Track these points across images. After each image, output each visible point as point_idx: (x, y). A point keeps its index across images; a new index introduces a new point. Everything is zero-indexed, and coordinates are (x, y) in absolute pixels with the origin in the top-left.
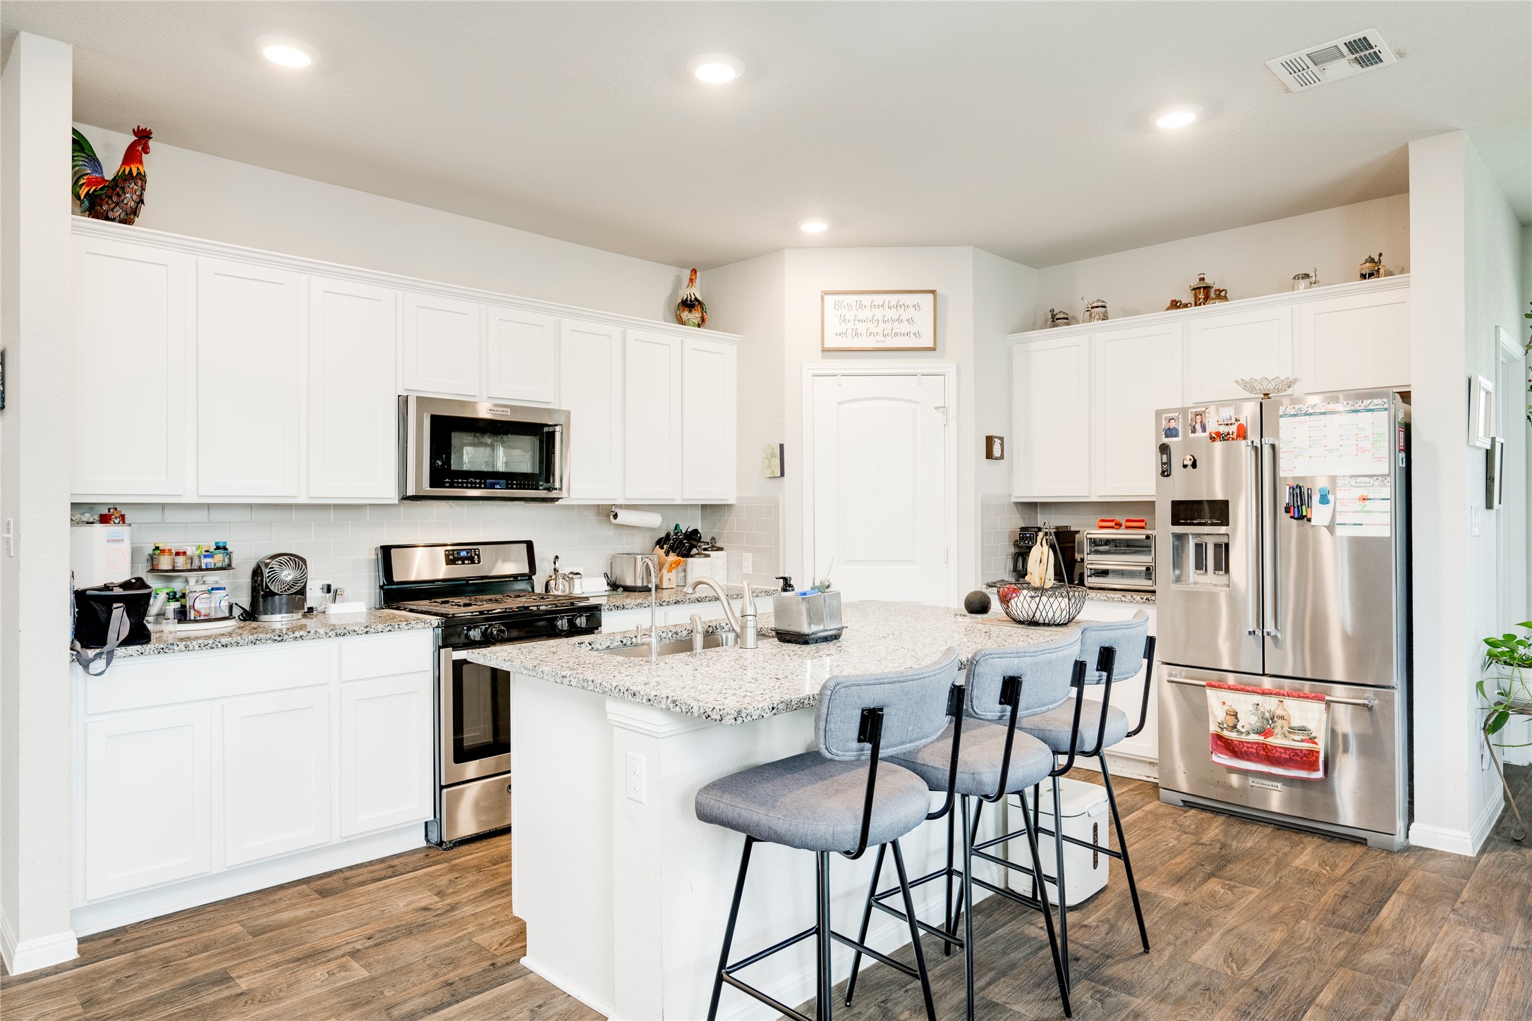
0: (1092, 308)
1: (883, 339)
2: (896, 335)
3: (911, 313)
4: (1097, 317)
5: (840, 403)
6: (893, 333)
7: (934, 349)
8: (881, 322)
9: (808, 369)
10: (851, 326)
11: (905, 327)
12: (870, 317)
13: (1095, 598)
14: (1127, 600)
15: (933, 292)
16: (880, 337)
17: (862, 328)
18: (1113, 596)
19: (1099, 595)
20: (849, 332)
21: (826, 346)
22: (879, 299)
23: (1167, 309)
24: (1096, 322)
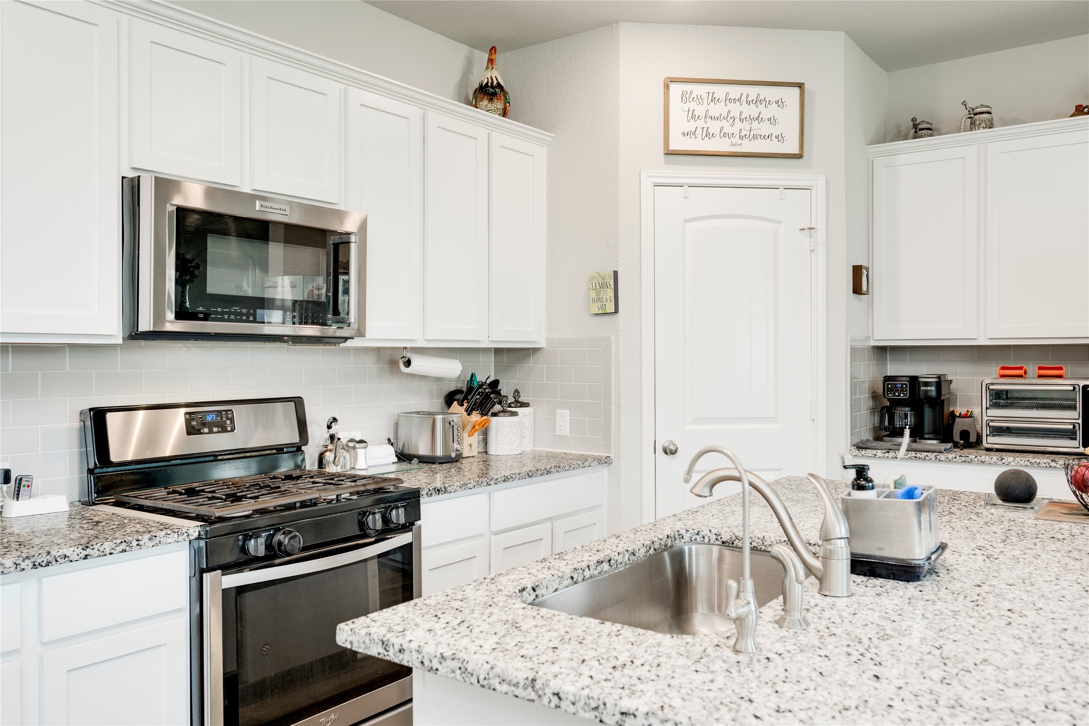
0: (975, 114)
1: (739, 141)
2: (755, 137)
3: (773, 111)
4: (984, 125)
5: (687, 221)
6: (751, 136)
7: (799, 156)
8: (737, 120)
9: (648, 177)
10: (700, 123)
11: (765, 128)
12: (725, 114)
13: (1012, 463)
14: (1058, 466)
15: (800, 86)
16: (737, 140)
17: (714, 127)
18: (1038, 461)
19: (1018, 459)
20: (699, 131)
21: (671, 148)
22: (735, 91)
23: (1072, 116)
24: (981, 130)
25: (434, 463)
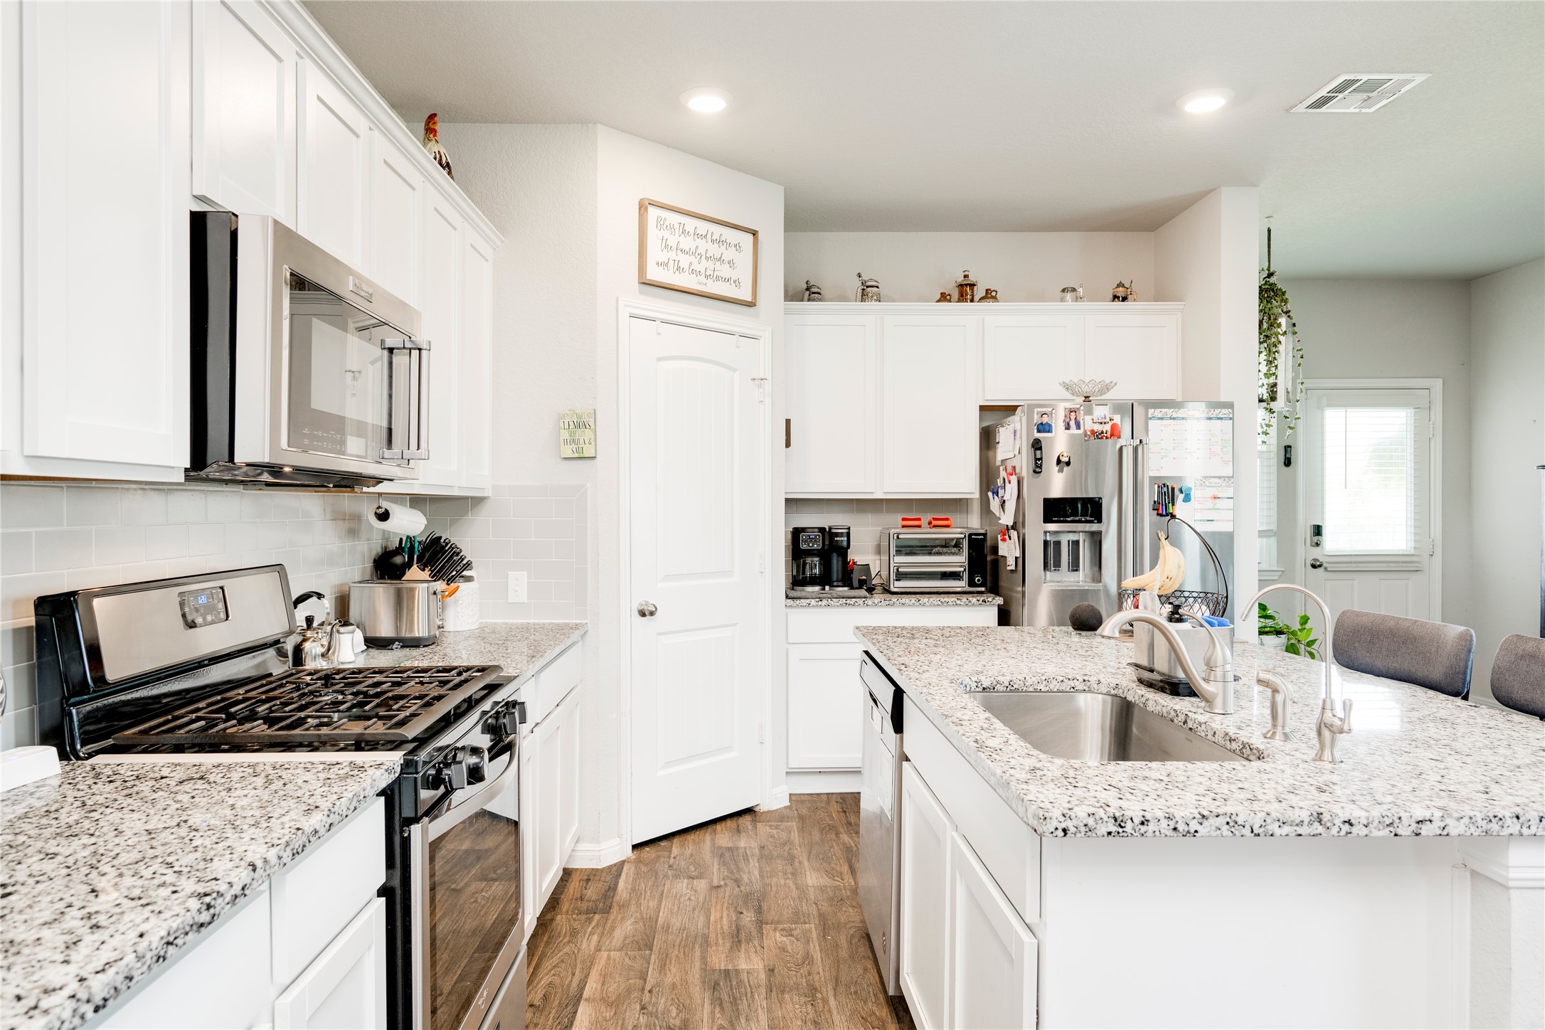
0: (867, 287)
1: (705, 280)
2: (718, 278)
3: (730, 254)
4: (875, 297)
5: (659, 359)
6: (715, 277)
7: (751, 305)
8: (703, 257)
9: (626, 306)
10: (672, 255)
11: (725, 271)
12: (693, 249)
13: (927, 604)
14: (962, 603)
15: (754, 233)
16: (702, 279)
17: (685, 261)
18: (947, 600)
19: (931, 600)
20: (671, 263)
21: (649, 277)
22: (703, 227)
23: (938, 301)
24: (873, 303)
25: (418, 647)
